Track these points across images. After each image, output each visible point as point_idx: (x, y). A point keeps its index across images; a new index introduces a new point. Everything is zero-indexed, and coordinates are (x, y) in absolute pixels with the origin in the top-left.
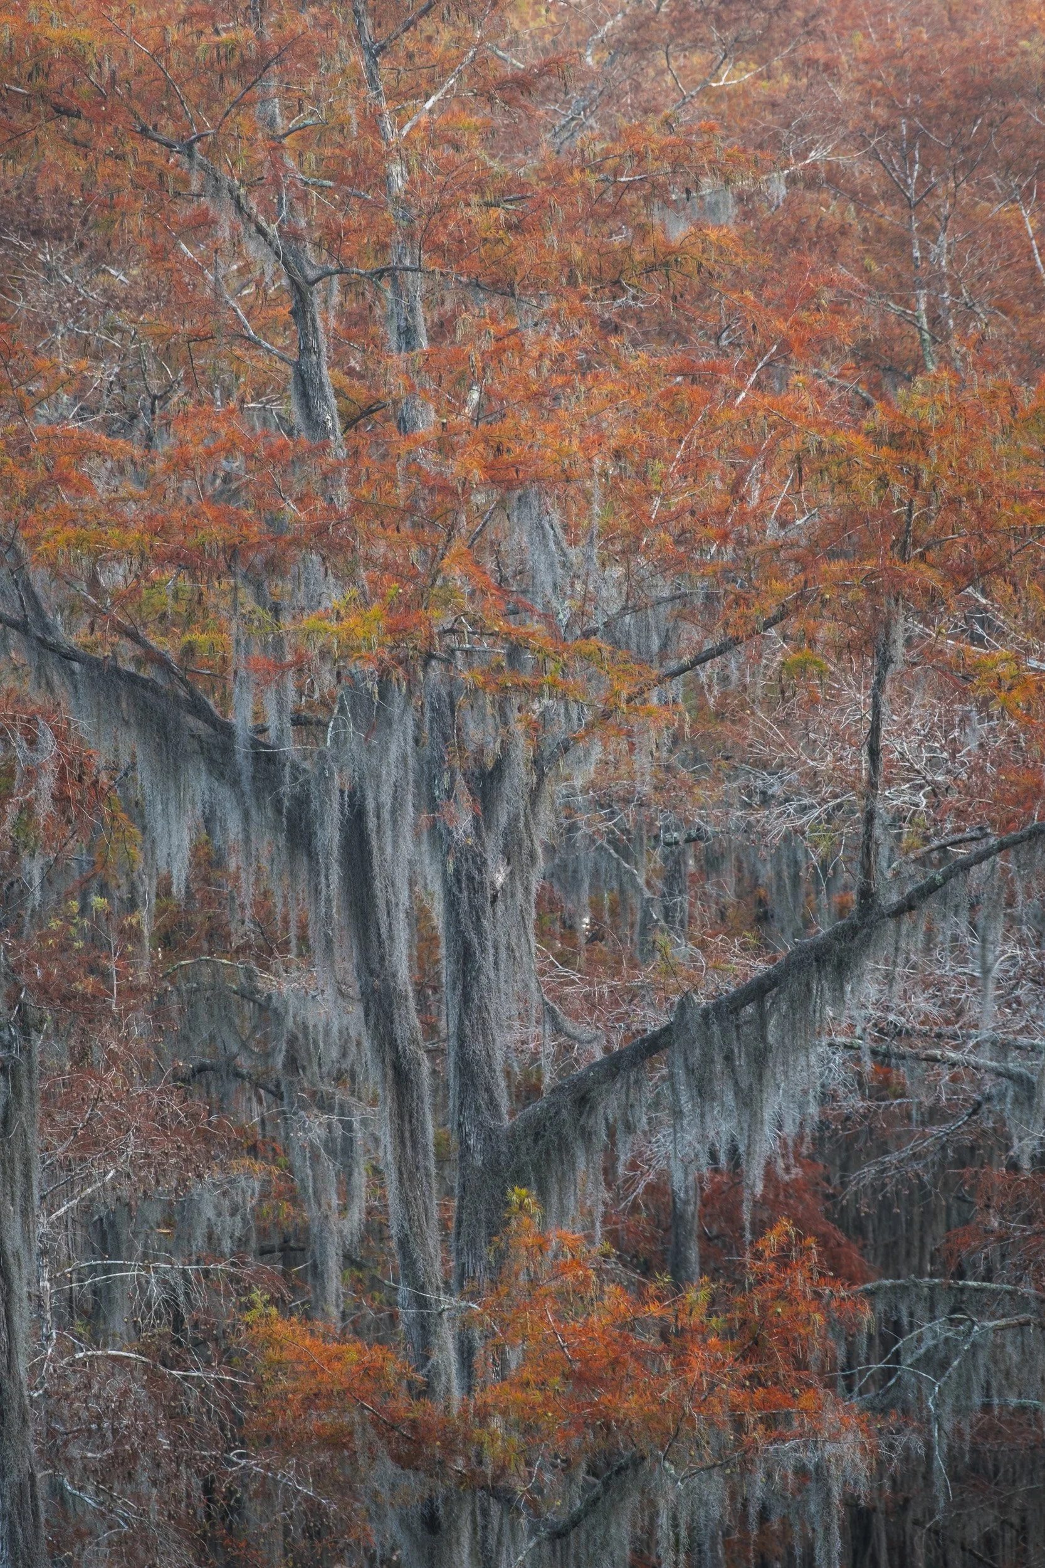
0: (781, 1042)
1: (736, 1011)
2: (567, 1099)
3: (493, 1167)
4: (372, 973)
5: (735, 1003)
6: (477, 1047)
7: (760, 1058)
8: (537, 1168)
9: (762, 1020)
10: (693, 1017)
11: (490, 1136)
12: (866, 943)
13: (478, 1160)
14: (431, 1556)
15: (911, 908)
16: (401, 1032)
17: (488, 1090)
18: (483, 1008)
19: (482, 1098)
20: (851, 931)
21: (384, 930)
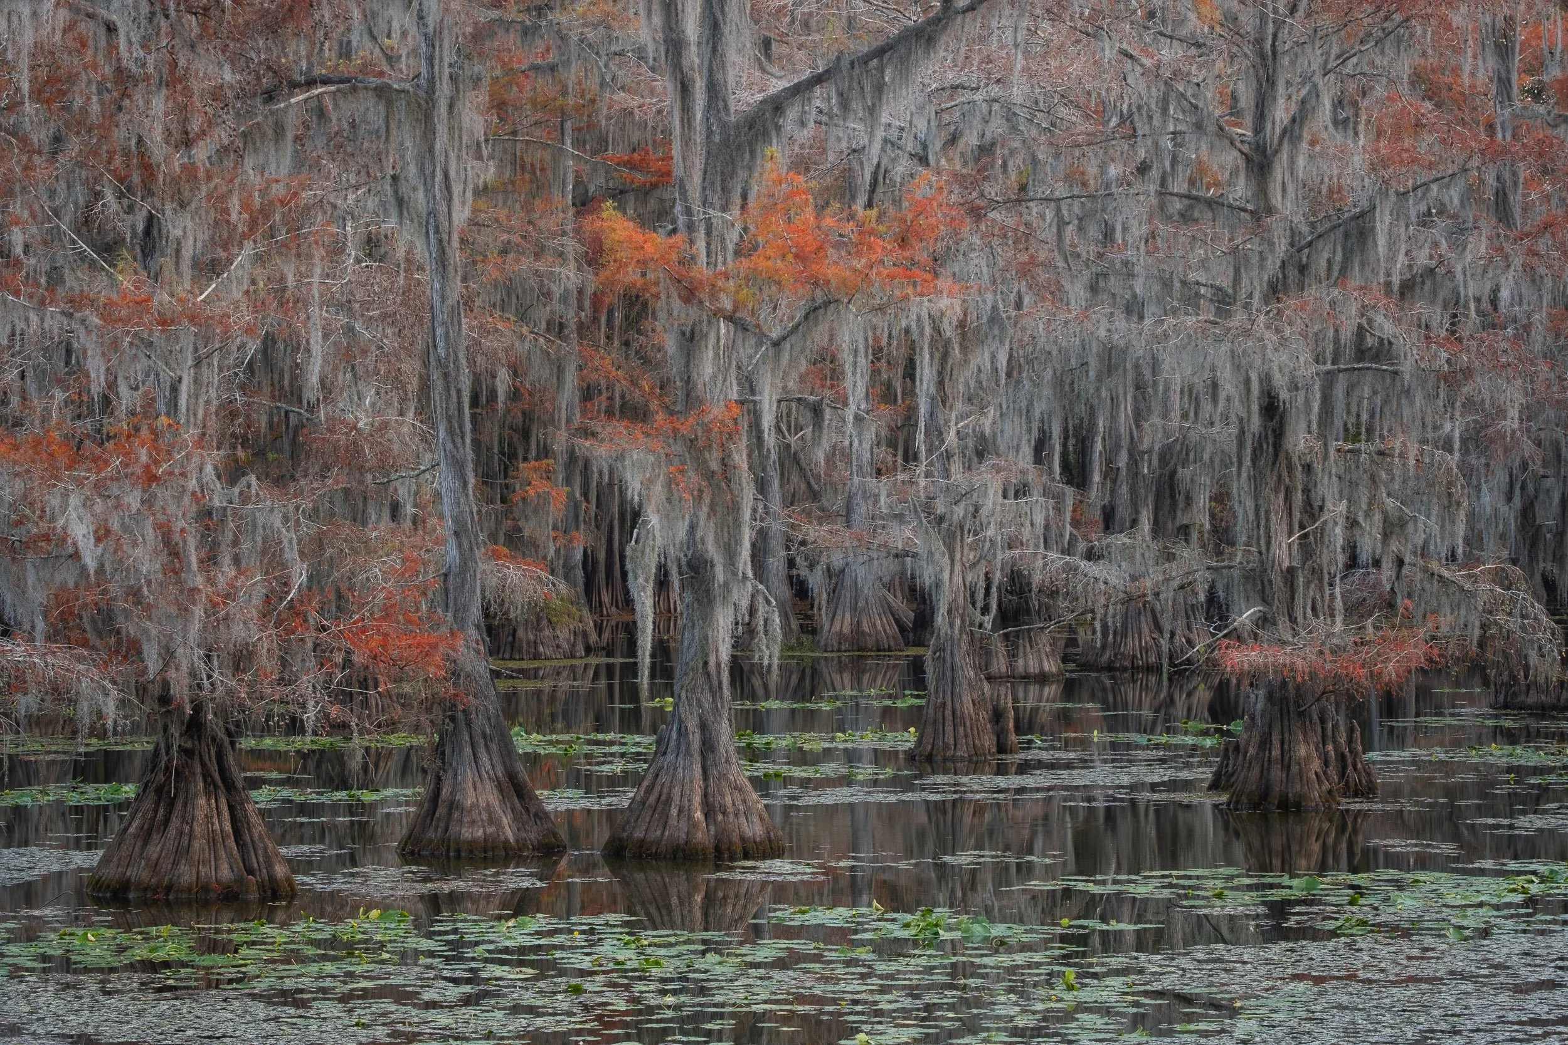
0: (893, 81)
1: (866, 63)
2: (769, 107)
3: (726, 143)
4: (671, 29)
5: (865, 60)
6: (719, 76)
7: (880, 88)
8: (750, 144)
9: (881, 70)
10: (845, 63)
11: (724, 126)
12: (945, 28)
13: (717, 139)
14: (688, 355)
15: (973, 9)
16: (685, 63)
17: (724, 100)
18: (723, 55)
19: (721, 105)
20: (936, 21)
21: (680, 6)
